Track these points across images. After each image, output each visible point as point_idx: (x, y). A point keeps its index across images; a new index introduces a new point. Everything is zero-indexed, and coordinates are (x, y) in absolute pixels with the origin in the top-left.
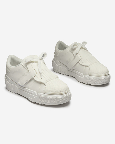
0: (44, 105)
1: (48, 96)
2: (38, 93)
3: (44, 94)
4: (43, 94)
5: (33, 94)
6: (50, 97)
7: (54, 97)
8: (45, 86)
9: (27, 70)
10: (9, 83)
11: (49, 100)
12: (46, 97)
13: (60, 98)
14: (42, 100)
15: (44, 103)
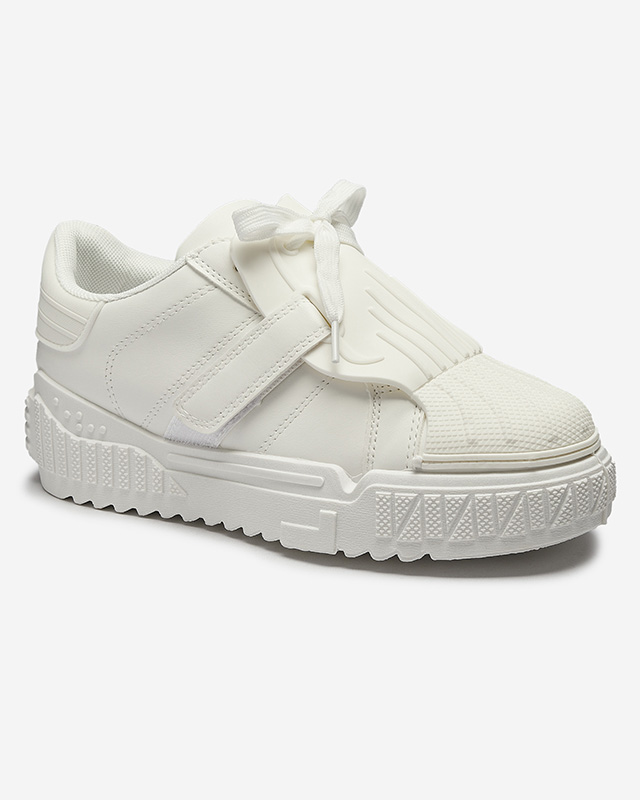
0: (425, 566)
1: (456, 487)
2: (353, 472)
3: (418, 471)
4: (407, 474)
5: (317, 489)
6: (471, 493)
7: (507, 486)
8: (417, 410)
9: (245, 306)
10: (78, 439)
11: (466, 515)
12: (434, 496)
13: (550, 489)
14: (402, 526)
15: (420, 544)
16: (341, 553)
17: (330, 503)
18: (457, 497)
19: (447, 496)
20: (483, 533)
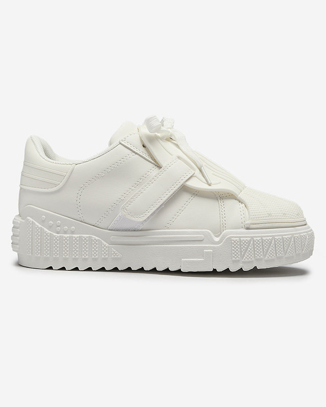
0: (254, 272)
1: (267, 234)
2: (218, 233)
3: (248, 229)
4: (243, 230)
5: (200, 241)
6: (274, 236)
8: (240, 203)
9: (151, 162)
10: (59, 235)
11: (272, 246)
12: (258, 239)
13: (302, 234)
14: (245, 253)
15: (252, 262)
16: (215, 270)
17: (208, 247)
18: (268, 238)
19: (264, 238)
20: (279, 254)
